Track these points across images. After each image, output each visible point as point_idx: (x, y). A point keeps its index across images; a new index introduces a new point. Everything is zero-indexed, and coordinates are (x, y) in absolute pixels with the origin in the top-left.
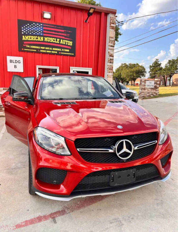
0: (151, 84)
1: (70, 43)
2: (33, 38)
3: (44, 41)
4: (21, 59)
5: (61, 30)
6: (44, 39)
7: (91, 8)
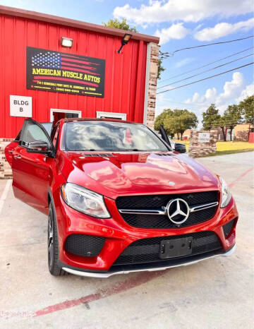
0: (206, 136)
1: (98, 80)
2: (47, 72)
3: (61, 77)
4: (29, 99)
5: (84, 63)
6: (62, 73)
7: (126, 35)
